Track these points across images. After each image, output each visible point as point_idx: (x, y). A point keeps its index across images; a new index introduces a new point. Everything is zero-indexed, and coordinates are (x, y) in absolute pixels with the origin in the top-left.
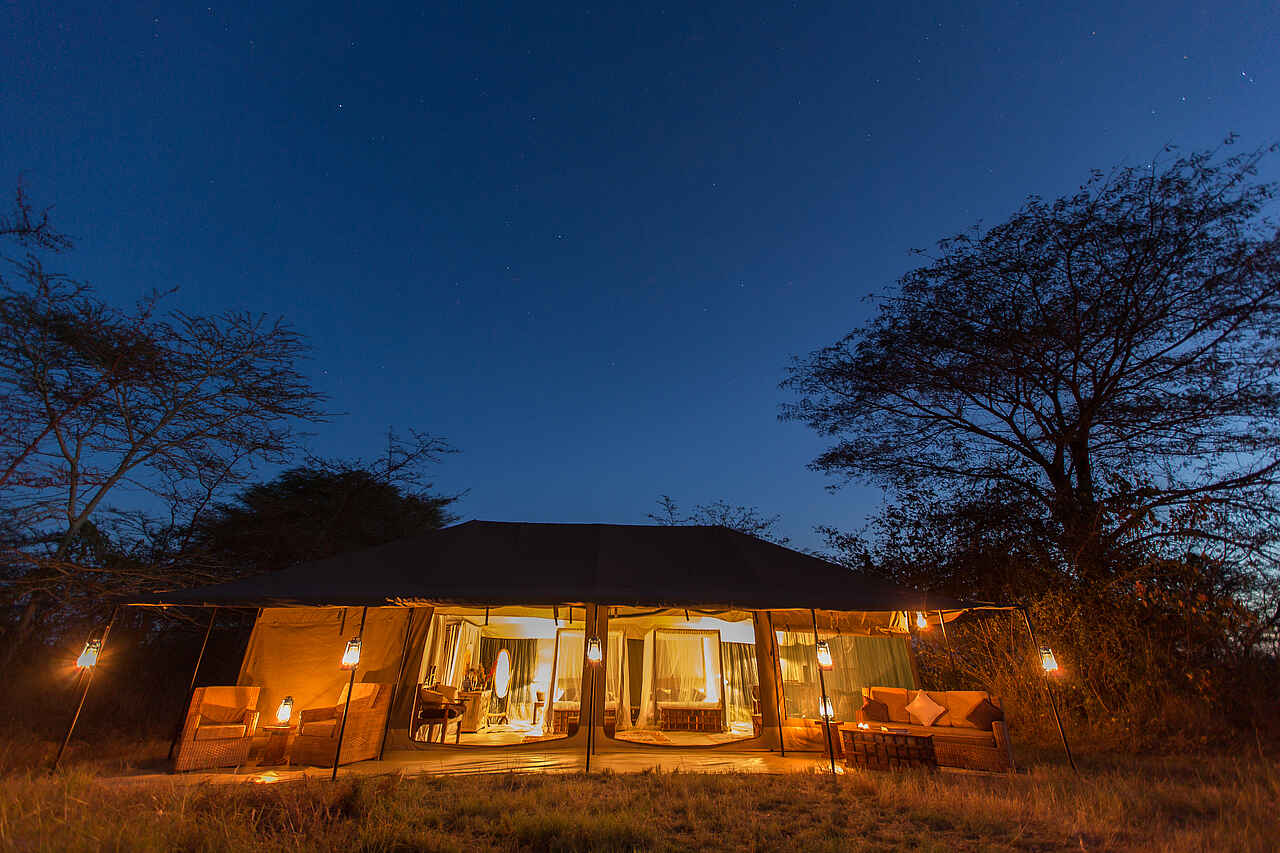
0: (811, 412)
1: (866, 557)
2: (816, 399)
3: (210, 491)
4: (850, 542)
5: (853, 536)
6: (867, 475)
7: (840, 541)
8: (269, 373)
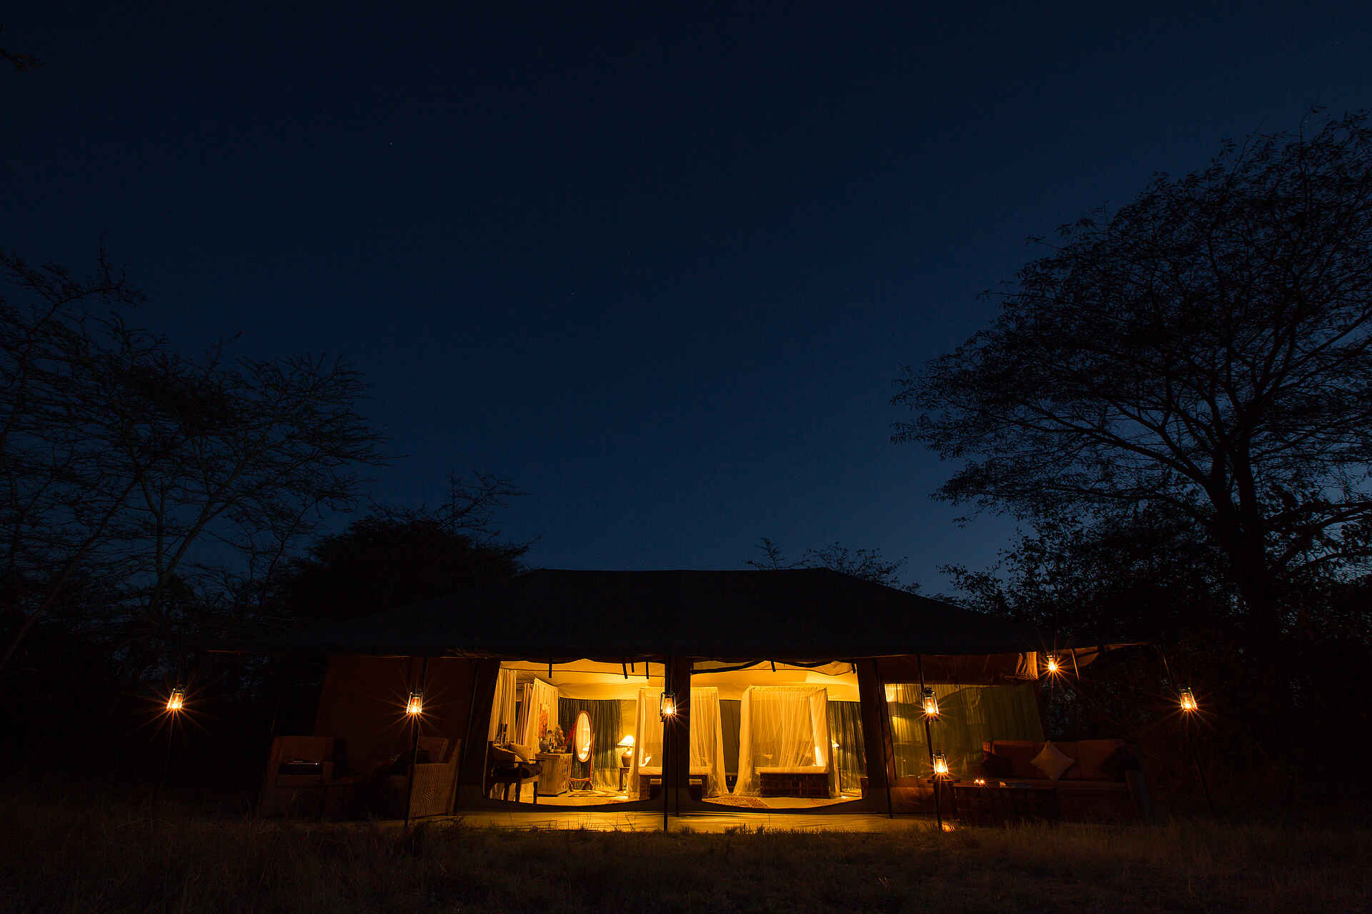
0: (931, 431)
1: (999, 598)
2: (935, 416)
3: (283, 542)
4: (980, 582)
5: (984, 575)
6: (1001, 502)
7: (969, 581)
8: (332, 417)
